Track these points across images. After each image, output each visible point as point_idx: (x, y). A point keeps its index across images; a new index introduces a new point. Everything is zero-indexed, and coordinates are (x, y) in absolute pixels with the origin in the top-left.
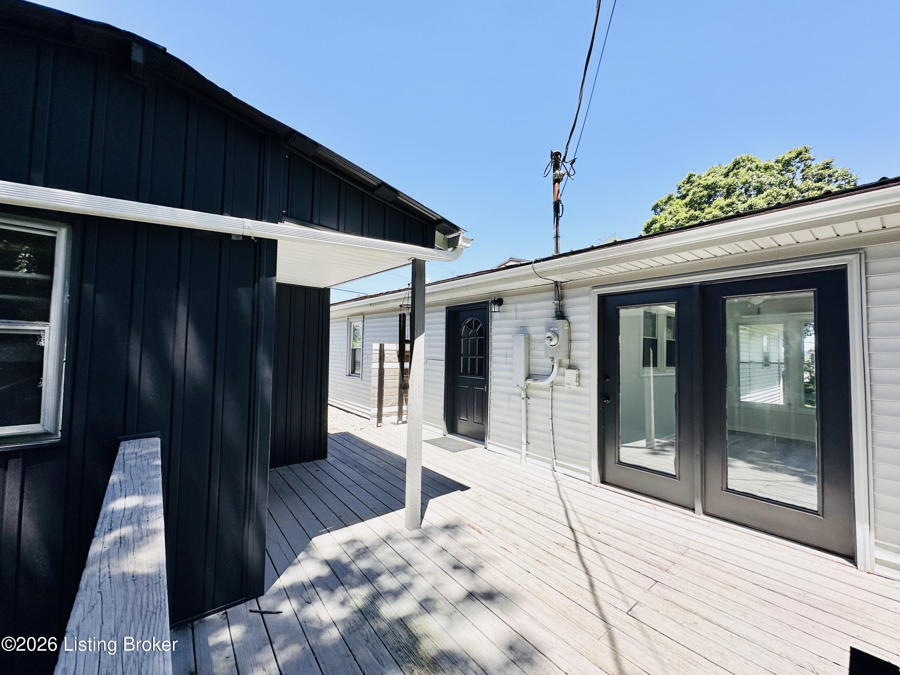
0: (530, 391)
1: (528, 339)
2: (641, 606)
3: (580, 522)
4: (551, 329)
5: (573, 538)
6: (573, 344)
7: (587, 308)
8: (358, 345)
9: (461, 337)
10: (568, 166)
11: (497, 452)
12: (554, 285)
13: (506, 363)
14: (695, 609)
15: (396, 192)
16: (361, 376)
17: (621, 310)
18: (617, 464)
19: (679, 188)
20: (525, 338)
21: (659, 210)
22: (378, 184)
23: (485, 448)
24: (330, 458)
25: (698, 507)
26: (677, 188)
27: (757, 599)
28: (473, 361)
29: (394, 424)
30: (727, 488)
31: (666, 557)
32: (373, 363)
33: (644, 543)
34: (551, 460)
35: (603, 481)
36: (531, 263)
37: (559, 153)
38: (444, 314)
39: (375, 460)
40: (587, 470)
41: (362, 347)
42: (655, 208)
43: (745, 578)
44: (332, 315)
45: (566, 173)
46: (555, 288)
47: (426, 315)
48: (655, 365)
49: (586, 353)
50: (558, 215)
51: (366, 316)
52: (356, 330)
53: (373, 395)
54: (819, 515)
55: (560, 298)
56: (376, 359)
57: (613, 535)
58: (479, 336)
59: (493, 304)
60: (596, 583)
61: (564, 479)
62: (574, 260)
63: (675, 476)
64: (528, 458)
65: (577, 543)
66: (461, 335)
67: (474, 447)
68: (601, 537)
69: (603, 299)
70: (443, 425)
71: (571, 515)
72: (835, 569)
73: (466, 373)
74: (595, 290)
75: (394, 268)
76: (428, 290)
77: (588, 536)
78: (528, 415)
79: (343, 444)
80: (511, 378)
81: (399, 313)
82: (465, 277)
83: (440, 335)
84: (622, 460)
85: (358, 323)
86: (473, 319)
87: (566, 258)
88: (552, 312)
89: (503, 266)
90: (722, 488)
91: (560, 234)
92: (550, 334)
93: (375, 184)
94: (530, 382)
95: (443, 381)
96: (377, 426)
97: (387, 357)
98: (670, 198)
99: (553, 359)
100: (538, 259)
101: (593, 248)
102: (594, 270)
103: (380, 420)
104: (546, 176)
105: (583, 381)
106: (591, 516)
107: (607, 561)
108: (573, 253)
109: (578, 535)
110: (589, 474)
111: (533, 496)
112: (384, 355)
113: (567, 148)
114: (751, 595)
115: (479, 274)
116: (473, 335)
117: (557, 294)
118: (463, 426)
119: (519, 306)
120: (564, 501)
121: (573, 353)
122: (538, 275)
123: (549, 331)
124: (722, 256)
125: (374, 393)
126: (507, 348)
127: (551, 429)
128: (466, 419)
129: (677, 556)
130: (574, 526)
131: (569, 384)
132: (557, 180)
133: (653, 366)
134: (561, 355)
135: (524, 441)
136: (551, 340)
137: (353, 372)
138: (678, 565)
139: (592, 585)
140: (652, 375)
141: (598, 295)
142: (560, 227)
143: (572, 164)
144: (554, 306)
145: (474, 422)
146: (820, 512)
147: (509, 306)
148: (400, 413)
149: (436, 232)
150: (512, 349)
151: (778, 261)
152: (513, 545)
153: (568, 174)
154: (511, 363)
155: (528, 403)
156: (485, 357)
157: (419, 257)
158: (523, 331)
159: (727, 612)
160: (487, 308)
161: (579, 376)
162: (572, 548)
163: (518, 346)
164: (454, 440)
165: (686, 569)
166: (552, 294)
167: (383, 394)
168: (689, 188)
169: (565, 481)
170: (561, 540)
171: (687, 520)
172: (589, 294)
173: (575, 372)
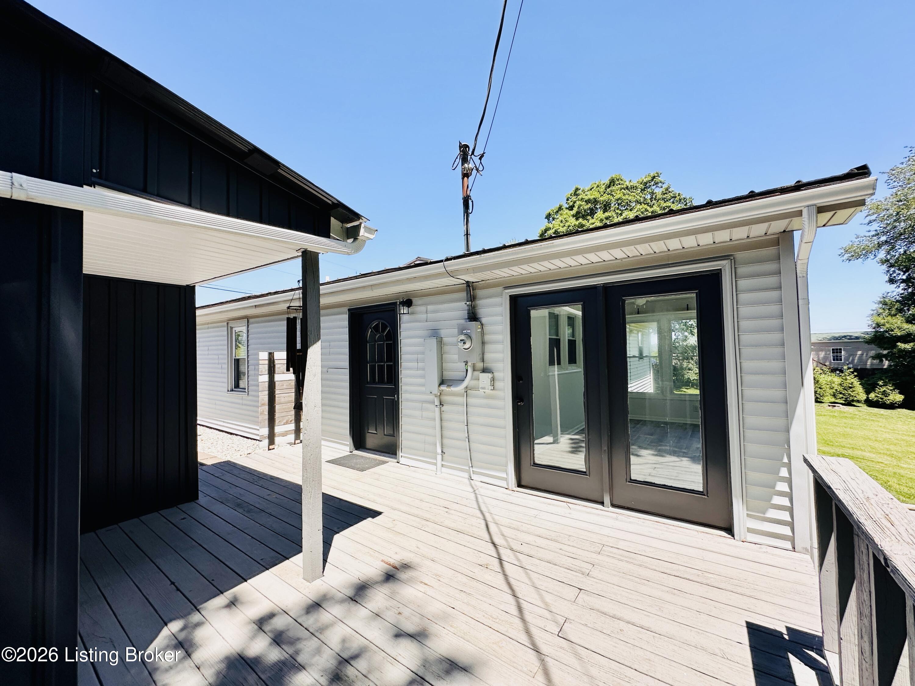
0: (444, 398)
1: (440, 342)
2: (570, 623)
3: (503, 535)
4: (464, 332)
5: (496, 556)
6: (488, 347)
7: (498, 309)
8: (242, 354)
9: (367, 342)
10: (477, 162)
11: (410, 465)
12: (465, 285)
13: (418, 369)
14: (619, 615)
15: (277, 163)
16: (246, 390)
17: (532, 311)
18: (532, 466)
19: (568, 200)
20: (437, 341)
21: (551, 218)
22: (249, 150)
23: (397, 462)
24: (202, 499)
25: (607, 500)
26: (566, 199)
27: (667, 589)
28: (381, 368)
29: (291, 444)
30: (631, 479)
31: (585, 560)
32: (260, 375)
33: (565, 547)
34: (468, 468)
35: (520, 485)
36: (442, 261)
37: (467, 146)
38: (346, 316)
39: (264, 493)
40: (504, 475)
41: (247, 356)
42: (548, 217)
43: (654, 567)
44: (198, 320)
45: (475, 168)
46: (467, 288)
47: (321, 318)
48: (559, 363)
49: (499, 356)
50: (467, 211)
51: (251, 320)
52: (239, 335)
53: (262, 413)
54: (704, 495)
55: (472, 298)
56: (264, 371)
57: (534, 544)
58: (387, 340)
59: (401, 306)
60: (524, 605)
61: (481, 487)
62: (486, 259)
63: (585, 472)
64: (444, 469)
65: (500, 559)
66: (367, 340)
67: (384, 462)
68: (525, 549)
69: (514, 299)
70: (349, 441)
71: (492, 527)
72: (719, 543)
73: (373, 381)
74: (507, 291)
75: (279, 261)
76: (323, 290)
77: (512, 549)
78: (442, 423)
79: (222, 477)
80: (423, 385)
81: (287, 316)
82: (368, 275)
83: (343, 340)
84: (537, 461)
85: (241, 328)
86: (379, 322)
87: (478, 256)
88: (465, 314)
89: (413, 264)
90: (626, 480)
91: (470, 232)
92: (463, 337)
93: (246, 150)
94: (443, 388)
95: (347, 391)
96: (269, 449)
97: (278, 368)
98: (560, 208)
99: (466, 363)
100: (449, 257)
101: (505, 247)
102: (506, 270)
103: (272, 441)
104: (454, 169)
105: (498, 384)
106: (512, 526)
107: (534, 576)
108: (484, 251)
109: (502, 551)
110: (506, 480)
111: (452, 512)
112: (274, 366)
113: (476, 140)
114: (662, 585)
115: (385, 272)
116: (380, 339)
117: (469, 295)
118: (371, 440)
119: (430, 308)
120: (485, 513)
121: (487, 356)
122: (450, 274)
123: (462, 333)
124: (621, 259)
125: (263, 411)
126: (418, 353)
127: (467, 436)
128: (375, 432)
129: (594, 556)
130: (497, 540)
131: (483, 388)
132: (466, 175)
133: (557, 365)
134: (475, 359)
135: (439, 451)
136: (464, 343)
137: (237, 386)
138: (598, 567)
139: (520, 609)
140: (556, 373)
141: (510, 296)
142: (470, 224)
143: (480, 159)
144: (466, 308)
145: (385, 435)
146: (705, 493)
147: (418, 308)
148: (298, 431)
149: (332, 219)
150: (423, 353)
151: (669, 264)
152: (434, 576)
153: (477, 170)
154: (423, 369)
155: (442, 411)
156: (394, 363)
157: (312, 248)
158: (435, 334)
159: (646, 610)
160: (395, 310)
161: (493, 379)
162: (496, 568)
163: (430, 351)
164: (362, 457)
165: (604, 569)
166: (464, 295)
167: (275, 412)
168: (575, 200)
169: (484, 490)
170: (485, 559)
171: (599, 515)
172: (501, 295)
173: (490, 375)
